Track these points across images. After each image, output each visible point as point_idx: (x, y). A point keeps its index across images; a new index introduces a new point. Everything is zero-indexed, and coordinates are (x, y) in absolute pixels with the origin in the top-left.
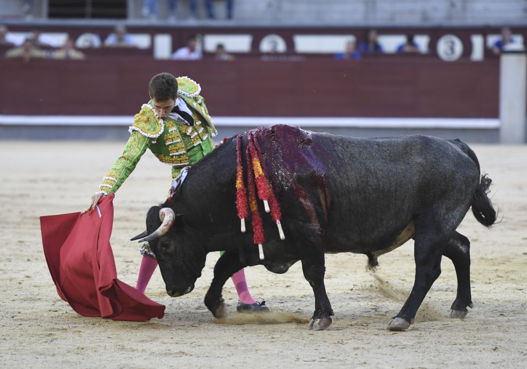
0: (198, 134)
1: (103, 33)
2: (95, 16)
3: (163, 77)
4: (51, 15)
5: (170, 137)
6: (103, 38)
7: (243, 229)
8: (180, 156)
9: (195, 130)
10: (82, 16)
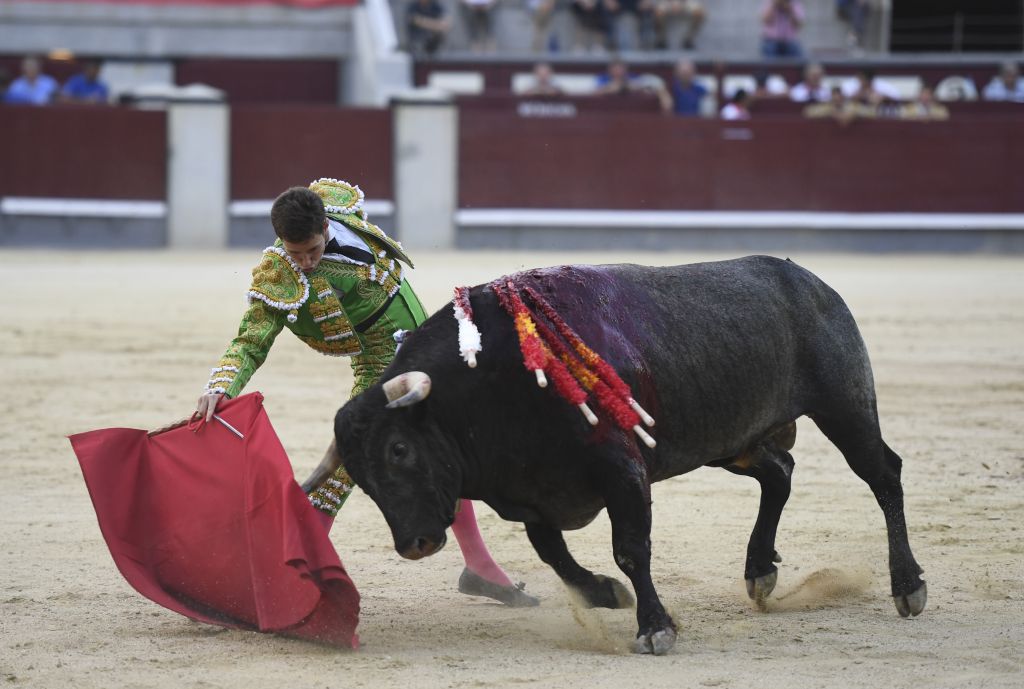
0: (390, 274)
1: (982, 76)
2: (967, 48)
3: (292, 196)
4: (895, 48)
5: (322, 307)
6: (980, 86)
7: (592, 418)
8: (343, 340)
9: (383, 268)
10: (946, 48)
